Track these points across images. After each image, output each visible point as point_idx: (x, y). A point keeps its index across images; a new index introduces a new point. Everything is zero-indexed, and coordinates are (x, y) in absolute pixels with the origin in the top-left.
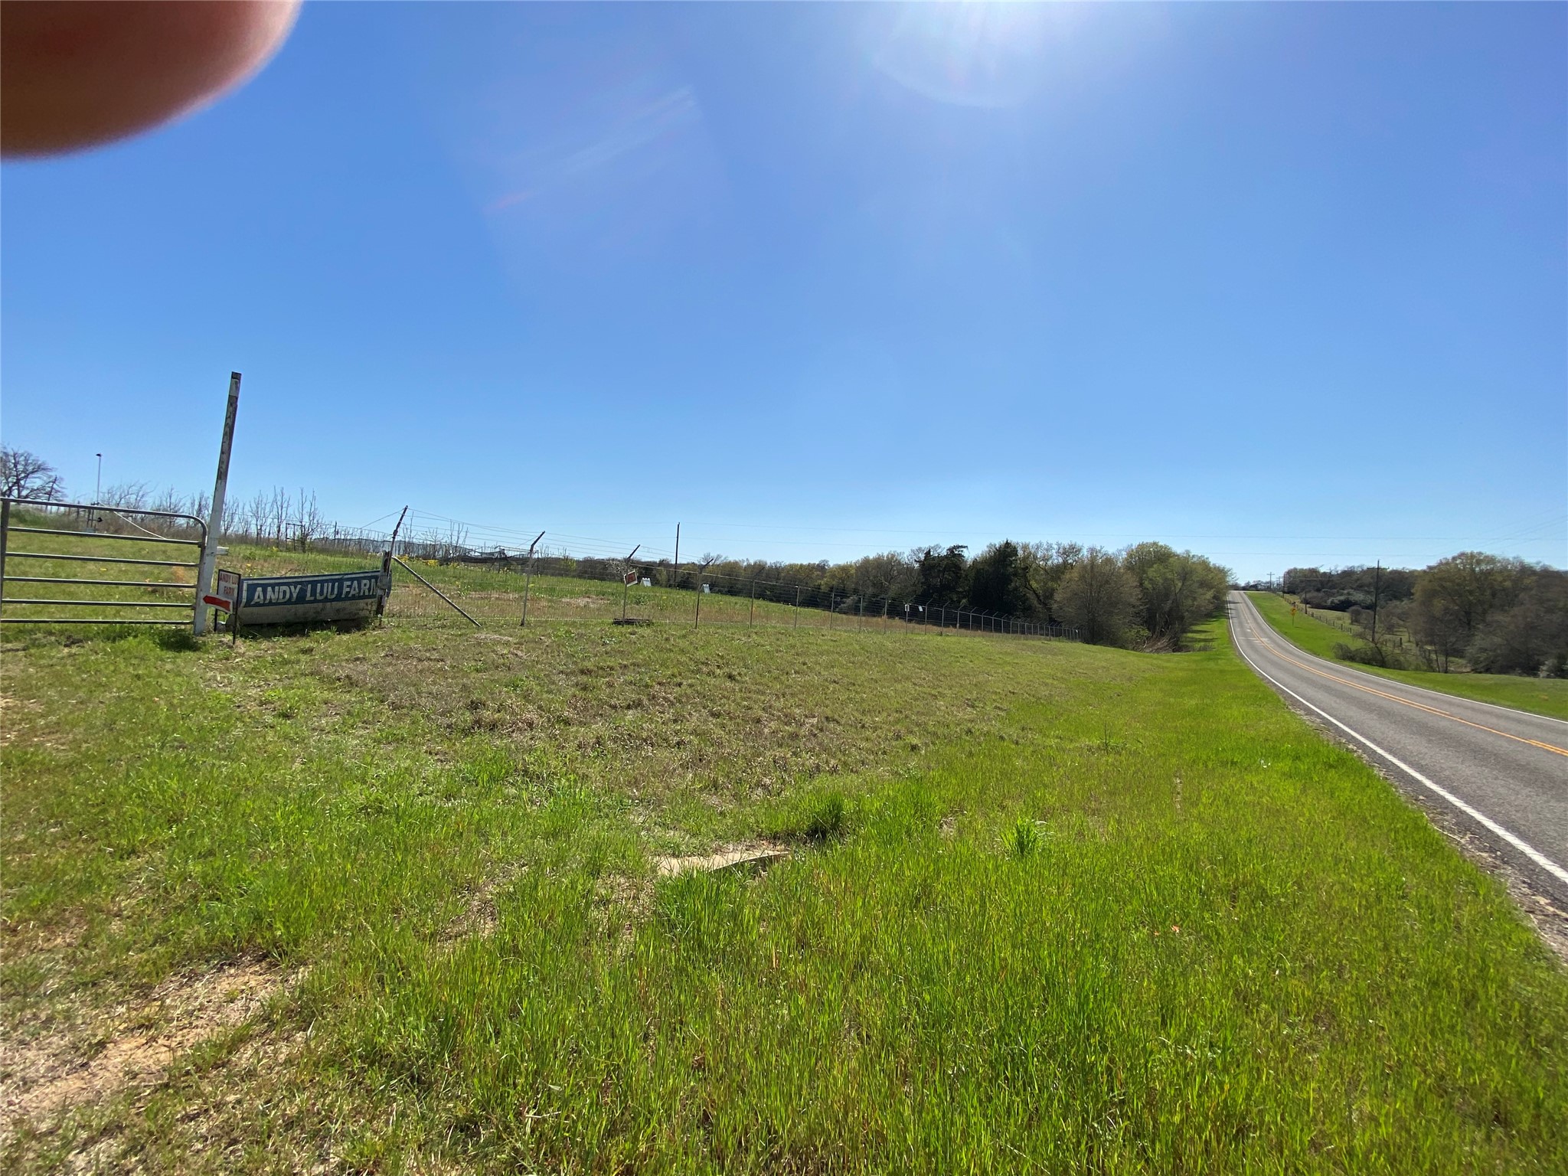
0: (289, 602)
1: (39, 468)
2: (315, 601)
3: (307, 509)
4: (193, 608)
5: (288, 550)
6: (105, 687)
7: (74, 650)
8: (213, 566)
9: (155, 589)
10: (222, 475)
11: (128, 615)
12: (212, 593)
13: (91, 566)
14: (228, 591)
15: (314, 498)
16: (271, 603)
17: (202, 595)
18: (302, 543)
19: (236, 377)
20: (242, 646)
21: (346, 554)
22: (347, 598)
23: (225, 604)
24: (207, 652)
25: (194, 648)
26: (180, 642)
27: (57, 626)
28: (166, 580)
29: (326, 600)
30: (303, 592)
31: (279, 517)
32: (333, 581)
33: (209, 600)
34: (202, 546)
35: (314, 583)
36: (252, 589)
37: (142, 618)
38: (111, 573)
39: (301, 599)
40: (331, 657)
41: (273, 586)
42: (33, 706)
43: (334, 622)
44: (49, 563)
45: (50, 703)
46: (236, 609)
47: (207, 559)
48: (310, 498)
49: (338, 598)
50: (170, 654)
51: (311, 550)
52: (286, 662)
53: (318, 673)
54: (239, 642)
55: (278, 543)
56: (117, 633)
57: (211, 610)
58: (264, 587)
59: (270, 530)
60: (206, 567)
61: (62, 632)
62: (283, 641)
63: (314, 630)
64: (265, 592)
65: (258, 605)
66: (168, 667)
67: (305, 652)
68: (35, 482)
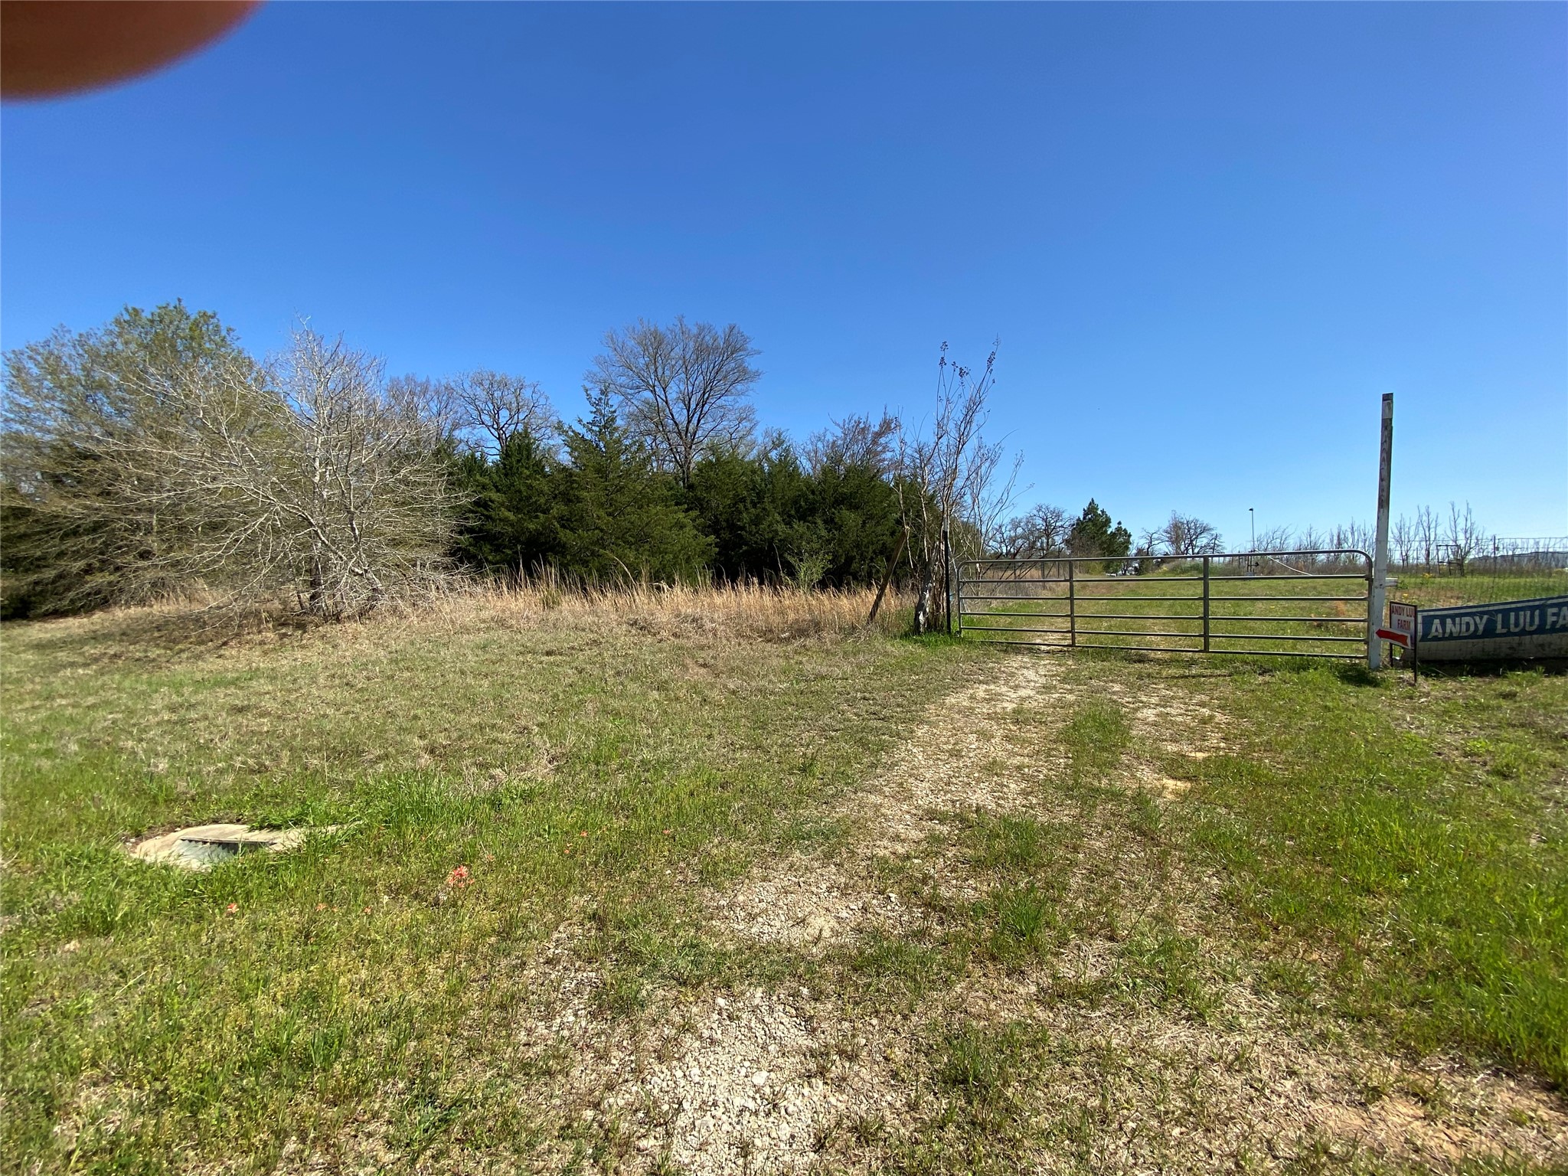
0: (1474, 636)
1: (1205, 530)
2: (1509, 634)
3: (1461, 523)
4: (1366, 642)
5: (1442, 575)
6: (1302, 715)
7: (1267, 678)
8: (1385, 598)
9: (1320, 624)
10: (1384, 502)
11: (1303, 649)
12: (1385, 625)
13: (1259, 604)
14: (1403, 625)
15: (1469, 511)
16: (1451, 637)
17: (1375, 629)
18: (1458, 566)
19: (1388, 398)
20: (1425, 684)
21: (1520, 573)
22: (1554, 629)
23: (1401, 639)
24: (1387, 688)
25: (1374, 683)
26: (1358, 676)
27: (1250, 657)
28: (1328, 614)
29: (1523, 632)
30: (1491, 623)
31: (1427, 540)
32: (1532, 609)
33: (1382, 634)
34: (1369, 578)
35: (1506, 613)
36: (1428, 621)
37: (1318, 651)
38: (1276, 610)
39: (1489, 631)
40: (1546, 706)
41: (1453, 617)
42: (1245, 724)
43: (1539, 661)
44: (1228, 604)
45: (1260, 724)
46: (1414, 643)
47: (1376, 592)
48: (1464, 512)
49: (1541, 630)
50: (1350, 688)
51: (1472, 573)
52: (1483, 708)
53: (1532, 725)
54: (1421, 679)
55: (1428, 568)
56: (1301, 665)
57: (1385, 644)
58: (1443, 619)
59: (1417, 556)
60: (1376, 601)
61: (1255, 662)
62: (1475, 682)
63: (1512, 669)
64: (1443, 624)
65: (1436, 639)
66: (1353, 701)
67: (1506, 696)
68: (1202, 541)
